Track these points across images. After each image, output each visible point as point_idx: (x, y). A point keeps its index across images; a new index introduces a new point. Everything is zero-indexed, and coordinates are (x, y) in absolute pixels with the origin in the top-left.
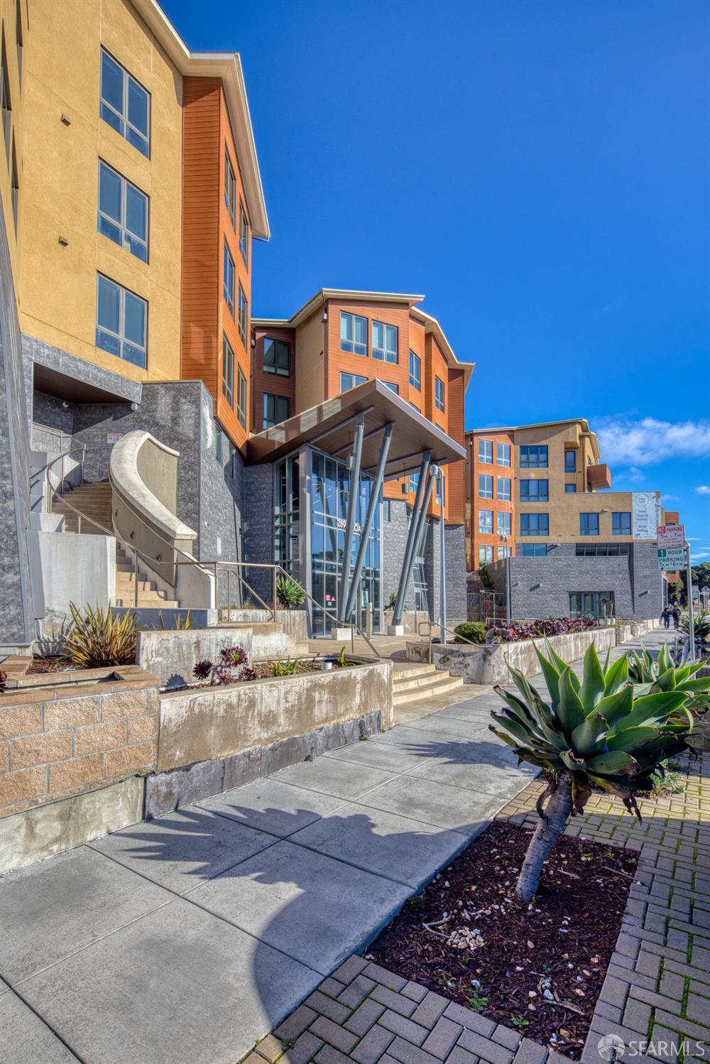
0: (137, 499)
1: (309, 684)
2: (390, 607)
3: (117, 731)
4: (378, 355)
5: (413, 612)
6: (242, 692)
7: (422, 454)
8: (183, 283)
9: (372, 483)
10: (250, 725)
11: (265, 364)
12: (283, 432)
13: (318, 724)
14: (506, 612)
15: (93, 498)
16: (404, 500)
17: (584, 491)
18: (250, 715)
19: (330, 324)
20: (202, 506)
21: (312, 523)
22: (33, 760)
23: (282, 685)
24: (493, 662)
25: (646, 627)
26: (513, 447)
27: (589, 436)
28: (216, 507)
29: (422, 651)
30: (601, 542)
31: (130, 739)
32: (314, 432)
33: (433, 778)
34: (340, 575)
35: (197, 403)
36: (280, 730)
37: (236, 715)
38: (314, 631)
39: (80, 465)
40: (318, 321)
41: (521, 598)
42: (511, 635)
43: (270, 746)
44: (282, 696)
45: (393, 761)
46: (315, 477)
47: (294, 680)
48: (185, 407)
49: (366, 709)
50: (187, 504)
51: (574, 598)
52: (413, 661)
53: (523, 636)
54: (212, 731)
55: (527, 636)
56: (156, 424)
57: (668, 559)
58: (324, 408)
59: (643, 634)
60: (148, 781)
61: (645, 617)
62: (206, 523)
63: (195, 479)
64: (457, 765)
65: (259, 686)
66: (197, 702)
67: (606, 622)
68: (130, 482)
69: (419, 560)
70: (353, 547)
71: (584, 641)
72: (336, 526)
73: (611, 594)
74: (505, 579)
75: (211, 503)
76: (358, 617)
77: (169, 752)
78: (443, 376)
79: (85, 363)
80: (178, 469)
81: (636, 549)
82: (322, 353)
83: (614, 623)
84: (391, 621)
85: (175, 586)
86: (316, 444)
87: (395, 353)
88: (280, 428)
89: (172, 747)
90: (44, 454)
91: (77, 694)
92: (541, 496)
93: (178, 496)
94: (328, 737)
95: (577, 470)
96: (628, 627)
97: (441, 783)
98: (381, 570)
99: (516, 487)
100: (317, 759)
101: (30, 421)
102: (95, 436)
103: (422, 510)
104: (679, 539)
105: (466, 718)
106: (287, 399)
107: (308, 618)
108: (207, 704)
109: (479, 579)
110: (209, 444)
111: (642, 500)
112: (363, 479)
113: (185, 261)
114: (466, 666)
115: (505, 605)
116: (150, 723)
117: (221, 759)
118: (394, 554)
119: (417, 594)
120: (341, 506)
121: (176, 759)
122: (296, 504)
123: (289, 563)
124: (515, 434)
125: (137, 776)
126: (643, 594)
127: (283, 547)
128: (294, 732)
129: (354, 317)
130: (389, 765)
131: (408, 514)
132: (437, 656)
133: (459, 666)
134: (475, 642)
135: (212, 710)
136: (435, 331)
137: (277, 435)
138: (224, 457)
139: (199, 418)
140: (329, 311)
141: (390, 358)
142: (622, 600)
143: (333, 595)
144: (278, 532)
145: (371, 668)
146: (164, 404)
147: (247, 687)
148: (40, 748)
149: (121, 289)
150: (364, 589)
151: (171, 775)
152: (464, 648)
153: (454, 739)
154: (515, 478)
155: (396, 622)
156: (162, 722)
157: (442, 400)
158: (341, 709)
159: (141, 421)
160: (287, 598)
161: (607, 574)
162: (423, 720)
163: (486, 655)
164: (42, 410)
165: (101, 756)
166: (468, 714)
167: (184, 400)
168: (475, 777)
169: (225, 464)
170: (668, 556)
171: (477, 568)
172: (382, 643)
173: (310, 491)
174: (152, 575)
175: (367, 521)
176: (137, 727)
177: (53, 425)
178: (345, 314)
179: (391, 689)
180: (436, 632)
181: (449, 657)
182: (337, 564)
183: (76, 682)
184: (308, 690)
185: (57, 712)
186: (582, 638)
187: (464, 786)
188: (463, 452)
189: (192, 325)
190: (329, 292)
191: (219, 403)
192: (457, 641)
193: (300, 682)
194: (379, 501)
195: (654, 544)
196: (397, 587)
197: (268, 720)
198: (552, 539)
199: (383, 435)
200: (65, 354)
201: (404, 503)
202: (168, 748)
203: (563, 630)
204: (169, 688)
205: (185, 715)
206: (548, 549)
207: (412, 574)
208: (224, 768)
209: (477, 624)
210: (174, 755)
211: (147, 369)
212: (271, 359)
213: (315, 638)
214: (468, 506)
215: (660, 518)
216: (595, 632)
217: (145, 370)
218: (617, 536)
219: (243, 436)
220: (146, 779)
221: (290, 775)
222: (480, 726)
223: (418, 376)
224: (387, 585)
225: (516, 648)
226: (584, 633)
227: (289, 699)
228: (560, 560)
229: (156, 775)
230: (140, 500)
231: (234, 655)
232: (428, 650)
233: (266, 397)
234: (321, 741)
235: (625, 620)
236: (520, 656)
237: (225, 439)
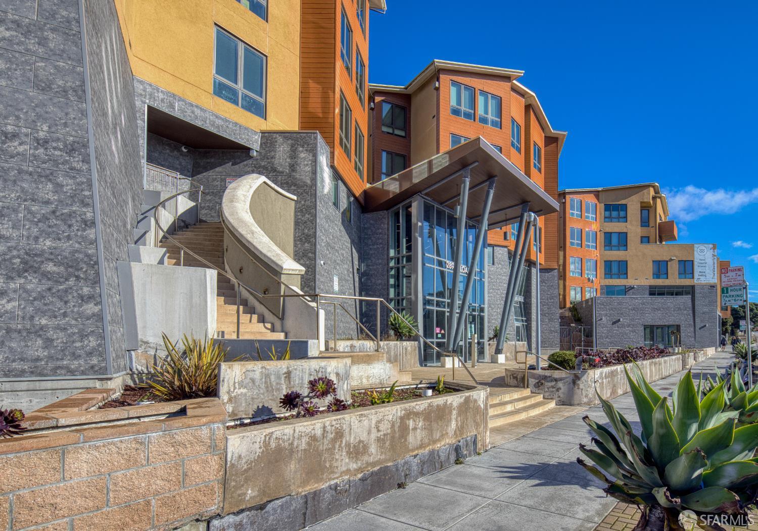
0: (245, 236)
1: (403, 412)
2: (493, 338)
3: (169, 474)
4: (484, 120)
5: (514, 343)
6: (327, 424)
7: (521, 206)
8: (302, 43)
9: (477, 230)
10: (337, 457)
11: (383, 125)
12: (397, 183)
13: (413, 450)
14: (592, 342)
15: (207, 236)
16: (506, 247)
17: (656, 242)
18: (337, 446)
19: (441, 92)
20: (318, 247)
21: (423, 265)
22: (48, 515)
23: (373, 415)
24: (581, 386)
25: (705, 354)
26: (598, 204)
27: (660, 198)
28: (333, 248)
29: (519, 377)
30: (669, 284)
31: (187, 481)
32: (426, 183)
33: (524, 503)
34: (449, 310)
35: (314, 152)
36: (371, 460)
37: (321, 448)
38: (425, 360)
39: (197, 205)
40: (430, 88)
41: (605, 330)
42: (597, 362)
43: (360, 476)
44: (373, 426)
45: (486, 485)
46: (426, 224)
47: (387, 408)
48: (302, 155)
49: (461, 434)
50: (304, 244)
51: (648, 330)
52: (511, 386)
53: (607, 363)
54: (293, 466)
55: (610, 363)
56: (274, 170)
57: (730, 296)
58: (434, 162)
59: (703, 359)
60: (211, 525)
61: (703, 346)
62: (322, 262)
63: (311, 222)
64: (548, 487)
65: (347, 416)
66: (274, 436)
67: (674, 350)
68: (241, 221)
69: (519, 298)
70: (460, 286)
71: (657, 366)
72: (445, 268)
73: (678, 327)
74: (592, 315)
75: (328, 244)
76: (465, 347)
77: (239, 492)
78: (541, 143)
79: (202, 109)
80: (295, 212)
81: (697, 291)
82: (434, 117)
83: (680, 351)
84: (494, 351)
85: (282, 319)
86: (426, 194)
87: (499, 120)
88: (394, 179)
89: (243, 485)
90: (158, 194)
91: (113, 436)
92: (621, 246)
93: (295, 237)
94: (423, 463)
95: (651, 226)
96: (692, 354)
97: (530, 508)
98: (486, 306)
99: (601, 238)
100: (411, 485)
101: (144, 161)
102: (214, 180)
103: (521, 255)
104: (739, 278)
105: (557, 438)
106: (404, 156)
107: (420, 348)
108: (285, 437)
109: (570, 314)
110: (326, 190)
111: (702, 251)
112: (468, 227)
113: (304, 22)
114: (558, 390)
115: (592, 336)
116: (214, 462)
117: (303, 494)
118: (497, 293)
119: (518, 328)
120: (450, 250)
121: (247, 498)
122: (409, 248)
123: (403, 300)
124: (600, 193)
125: (197, 520)
126: (703, 327)
127: (397, 286)
128: (386, 461)
129: (463, 87)
130: (482, 489)
131: (510, 259)
132: (532, 381)
133: (551, 389)
134: (566, 368)
135: (292, 444)
136: (534, 103)
137: (392, 186)
138: (341, 203)
139: (316, 165)
140: (441, 80)
141: (494, 124)
142: (686, 333)
143: (442, 328)
144: (393, 272)
145: (467, 394)
146: (282, 151)
147: (334, 418)
148: (58, 500)
149: (240, 43)
150: (471, 323)
151: (241, 516)
152: (557, 374)
153: (546, 460)
154: (600, 231)
155: (498, 351)
156: (229, 459)
157: (539, 162)
158: (437, 435)
159: (260, 167)
160: (400, 331)
161: (674, 311)
162: (519, 441)
163: (576, 379)
164: (160, 153)
165: (148, 503)
166: (559, 434)
167: (301, 149)
168: (564, 500)
169: (342, 210)
170: (730, 293)
171: (568, 305)
172: (485, 370)
173: (421, 236)
174: (260, 308)
175: (473, 263)
176: (196, 468)
177: (171, 167)
178: (454, 83)
179: (487, 414)
180: (531, 360)
181: (543, 382)
182: (447, 300)
183: (139, 418)
184: (402, 418)
185: (84, 456)
186: (655, 364)
187: (553, 510)
188: (556, 205)
189: (310, 81)
190: (439, 62)
191: (336, 153)
192: (551, 367)
193: (393, 411)
194: (484, 246)
195: (711, 286)
196: (500, 321)
197: (357, 451)
198: (630, 282)
199: (486, 188)
200: (180, 99)
201: (506, 249)
202: (237, 488)
203: (640, 357)
204: (255, 420)
205: (258, 450)
206: (627, 290)
207: (513, 309)
208: (306, 503)
209: (568, 352)
210: (245, 494)
211: (266, 119)
212: (389, 121)
213: (426, 366)
214: (561, 253)
215: (716, 266)
216: (666, 358)
217: (263, 120)
218: (682, 280)
219: (360, 186)
220: (209, 523)
221: (380, 504)
222: (569, 446)
223: (519, 141)
224: (491, 320)
225: (601, 373)
226: (657, 360)
227: (380, 428)
228: (637, 299)
229: (223, 518)
230: (249, 237)
231: (321, 386)
232: (524, 376)
233: (384, 155)
234: (415, 468)
235: (690, 348)
236: (604, 380)
237: (342, 187)
